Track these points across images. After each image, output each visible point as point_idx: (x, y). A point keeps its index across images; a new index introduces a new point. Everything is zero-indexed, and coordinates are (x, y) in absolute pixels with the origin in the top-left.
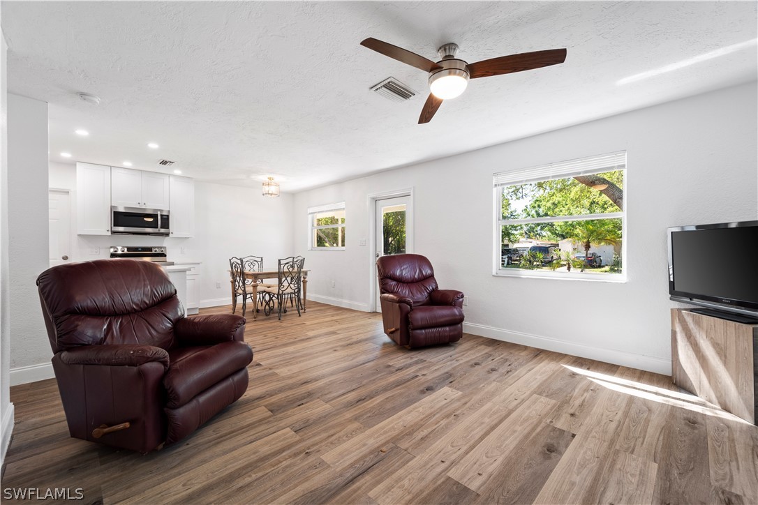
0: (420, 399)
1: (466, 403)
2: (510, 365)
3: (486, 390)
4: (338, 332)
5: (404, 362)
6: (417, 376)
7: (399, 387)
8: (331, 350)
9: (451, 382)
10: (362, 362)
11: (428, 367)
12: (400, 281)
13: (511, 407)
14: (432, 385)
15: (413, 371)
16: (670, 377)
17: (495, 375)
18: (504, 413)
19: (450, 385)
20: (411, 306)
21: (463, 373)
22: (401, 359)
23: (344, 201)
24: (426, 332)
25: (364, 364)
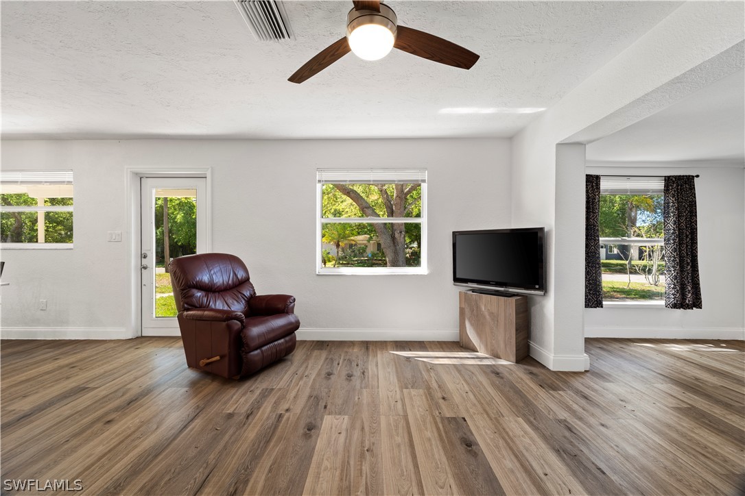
0: (314, 448)
1: (363, 428)
2: (357, 365)
3: (365, 402)
4: (90, 386)
5: (246, 401)
6: (281, 416)
7: (272, 444)
8: (99, 425)
9: (325, 407)
10: (180, 426)
11: (282, 397)
12: (210, 289)
13: (401, 413)
14: (308, 420)
15: (269, 410)
16: (458, 342)
17: (356, 381)
18: (402, 423)
19: (327, 411)
20: (241, 321)
21: (326, 390)
22: (239, 399)
23: (72, 170)
24: (262, 351)
25: (185, 427)
